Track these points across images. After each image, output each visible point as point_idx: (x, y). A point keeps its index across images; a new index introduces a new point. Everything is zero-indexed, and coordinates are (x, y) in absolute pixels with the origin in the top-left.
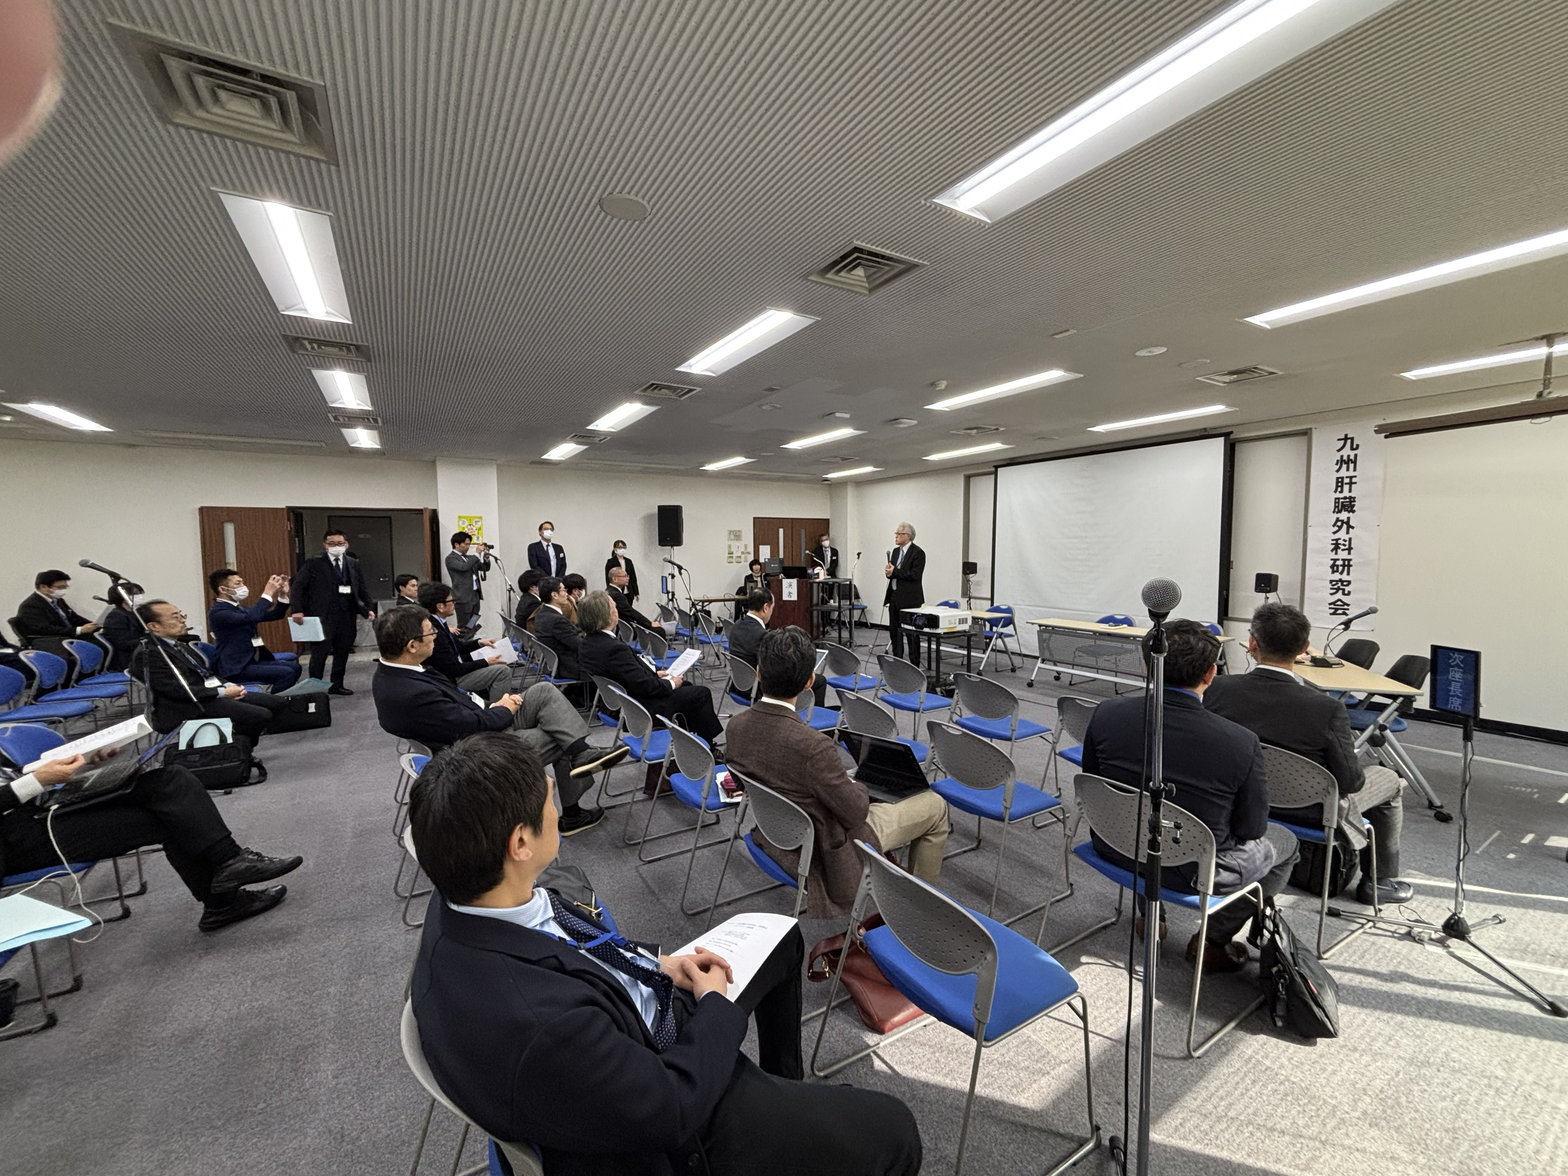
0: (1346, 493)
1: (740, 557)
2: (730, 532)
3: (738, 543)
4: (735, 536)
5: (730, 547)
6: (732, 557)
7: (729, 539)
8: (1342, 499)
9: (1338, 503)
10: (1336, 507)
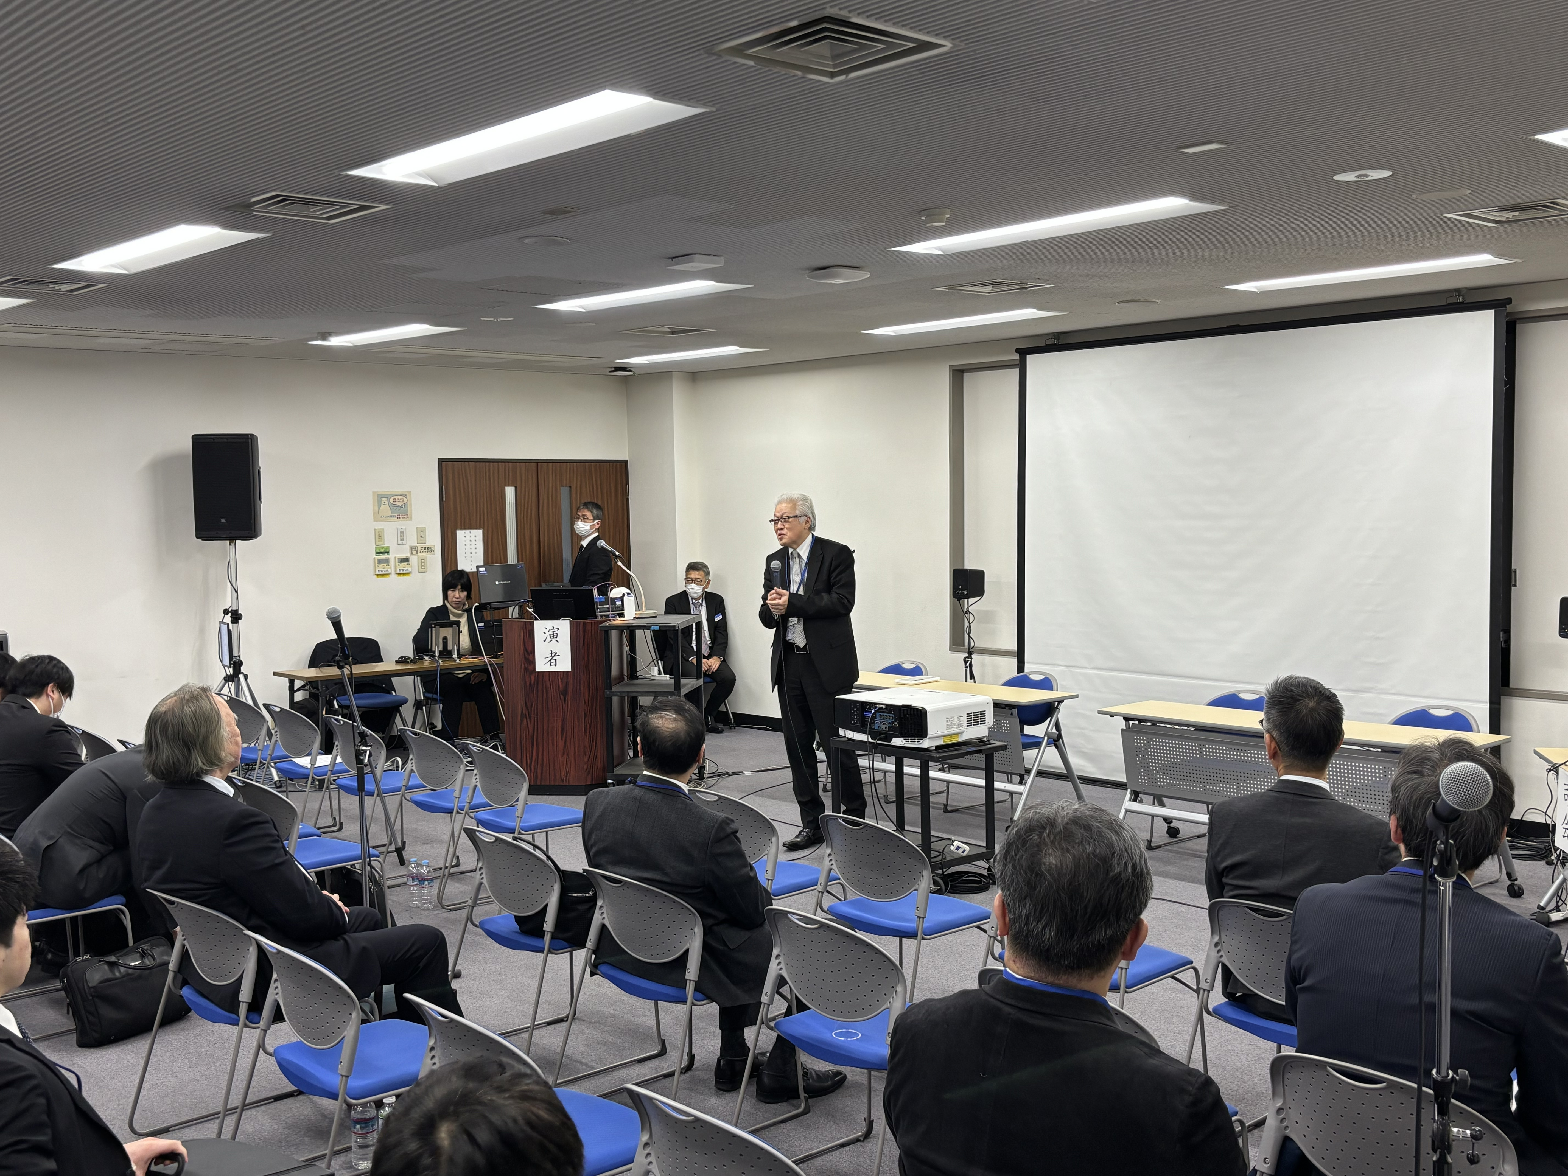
1: (406, 560)
2: (380, 497)
3: (401, 524)
4: (393, 506)
5: (379, 535)
6: (387, 561)
7: (378, 516)
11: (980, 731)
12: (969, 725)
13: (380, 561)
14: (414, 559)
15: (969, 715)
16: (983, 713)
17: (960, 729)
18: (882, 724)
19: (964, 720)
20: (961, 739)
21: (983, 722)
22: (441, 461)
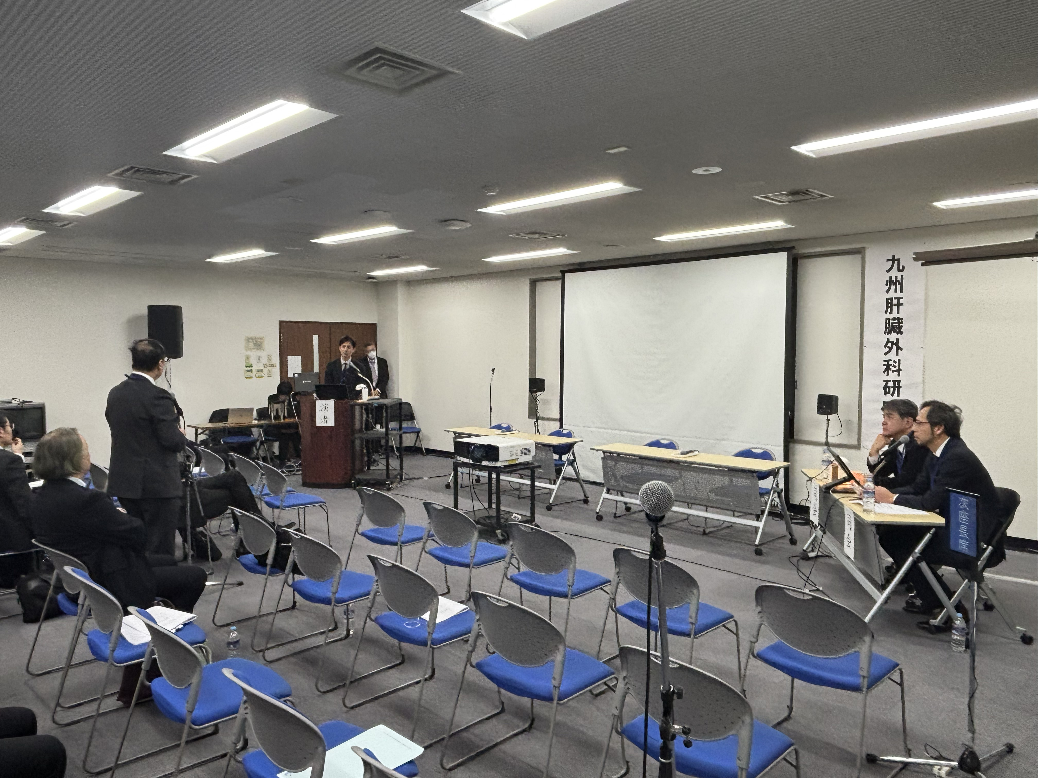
0: (895, 315)
1: (262, 370)
2: (248, 340)
3: (259, 353)
4: (255, 344)
5: (248, 358)
6: (251, 371)
7: (247, 348)
8: (892, 320)
9: (889, 323)
10: (886, 328)
11: (528, 458)
12: (522, 454)
13: (248, 371)
14: (266, 370)
15: (522, 450)
16: (529, 449)
17: (517, 457)
18: (478, 454)
19: (519, 452)
20: (517, 462)
21: (529, 452)
22: (281, 322)
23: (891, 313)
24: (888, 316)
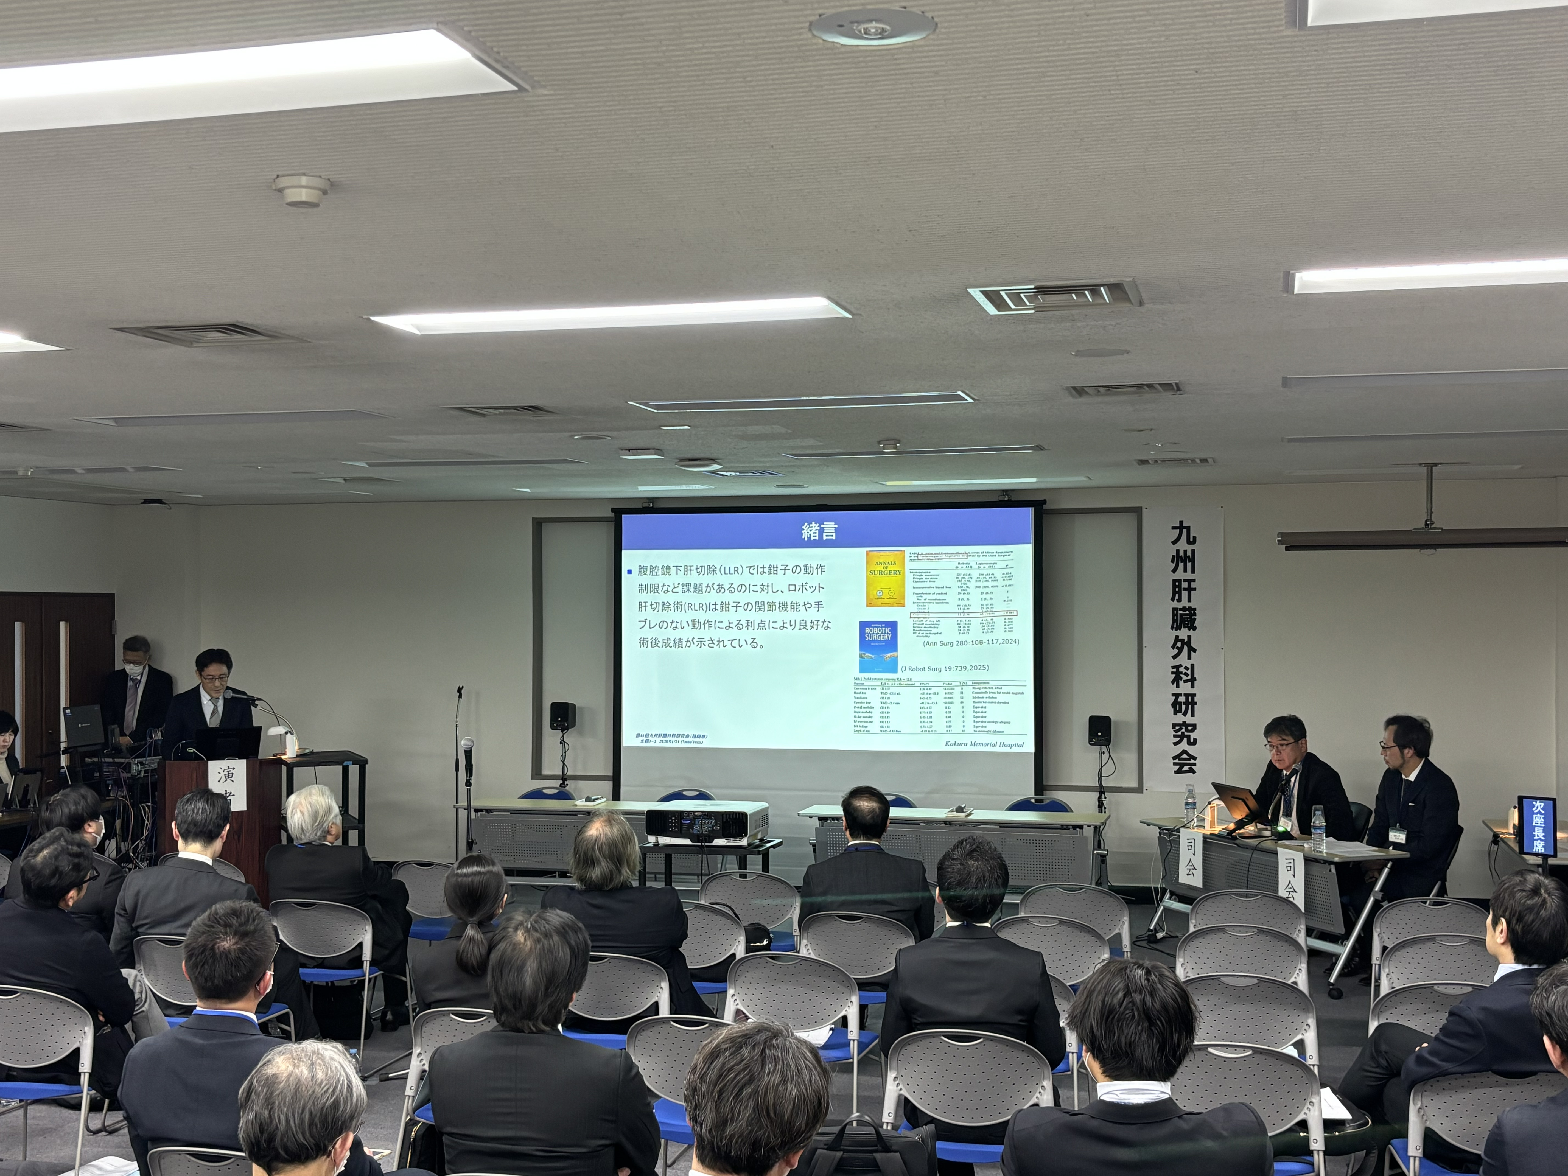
0: (1185, 603)
8: (1181, 609)
9: (1177, 615)
10: (1174, 621)
23: (1179, 600)
24: (1176, 605)
